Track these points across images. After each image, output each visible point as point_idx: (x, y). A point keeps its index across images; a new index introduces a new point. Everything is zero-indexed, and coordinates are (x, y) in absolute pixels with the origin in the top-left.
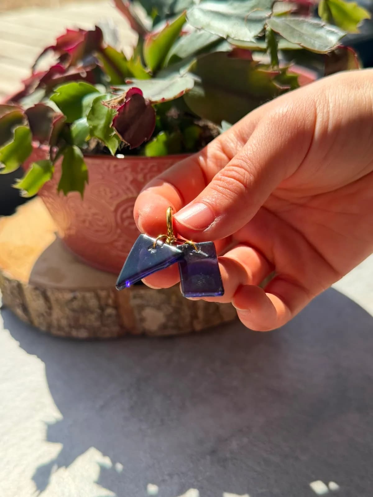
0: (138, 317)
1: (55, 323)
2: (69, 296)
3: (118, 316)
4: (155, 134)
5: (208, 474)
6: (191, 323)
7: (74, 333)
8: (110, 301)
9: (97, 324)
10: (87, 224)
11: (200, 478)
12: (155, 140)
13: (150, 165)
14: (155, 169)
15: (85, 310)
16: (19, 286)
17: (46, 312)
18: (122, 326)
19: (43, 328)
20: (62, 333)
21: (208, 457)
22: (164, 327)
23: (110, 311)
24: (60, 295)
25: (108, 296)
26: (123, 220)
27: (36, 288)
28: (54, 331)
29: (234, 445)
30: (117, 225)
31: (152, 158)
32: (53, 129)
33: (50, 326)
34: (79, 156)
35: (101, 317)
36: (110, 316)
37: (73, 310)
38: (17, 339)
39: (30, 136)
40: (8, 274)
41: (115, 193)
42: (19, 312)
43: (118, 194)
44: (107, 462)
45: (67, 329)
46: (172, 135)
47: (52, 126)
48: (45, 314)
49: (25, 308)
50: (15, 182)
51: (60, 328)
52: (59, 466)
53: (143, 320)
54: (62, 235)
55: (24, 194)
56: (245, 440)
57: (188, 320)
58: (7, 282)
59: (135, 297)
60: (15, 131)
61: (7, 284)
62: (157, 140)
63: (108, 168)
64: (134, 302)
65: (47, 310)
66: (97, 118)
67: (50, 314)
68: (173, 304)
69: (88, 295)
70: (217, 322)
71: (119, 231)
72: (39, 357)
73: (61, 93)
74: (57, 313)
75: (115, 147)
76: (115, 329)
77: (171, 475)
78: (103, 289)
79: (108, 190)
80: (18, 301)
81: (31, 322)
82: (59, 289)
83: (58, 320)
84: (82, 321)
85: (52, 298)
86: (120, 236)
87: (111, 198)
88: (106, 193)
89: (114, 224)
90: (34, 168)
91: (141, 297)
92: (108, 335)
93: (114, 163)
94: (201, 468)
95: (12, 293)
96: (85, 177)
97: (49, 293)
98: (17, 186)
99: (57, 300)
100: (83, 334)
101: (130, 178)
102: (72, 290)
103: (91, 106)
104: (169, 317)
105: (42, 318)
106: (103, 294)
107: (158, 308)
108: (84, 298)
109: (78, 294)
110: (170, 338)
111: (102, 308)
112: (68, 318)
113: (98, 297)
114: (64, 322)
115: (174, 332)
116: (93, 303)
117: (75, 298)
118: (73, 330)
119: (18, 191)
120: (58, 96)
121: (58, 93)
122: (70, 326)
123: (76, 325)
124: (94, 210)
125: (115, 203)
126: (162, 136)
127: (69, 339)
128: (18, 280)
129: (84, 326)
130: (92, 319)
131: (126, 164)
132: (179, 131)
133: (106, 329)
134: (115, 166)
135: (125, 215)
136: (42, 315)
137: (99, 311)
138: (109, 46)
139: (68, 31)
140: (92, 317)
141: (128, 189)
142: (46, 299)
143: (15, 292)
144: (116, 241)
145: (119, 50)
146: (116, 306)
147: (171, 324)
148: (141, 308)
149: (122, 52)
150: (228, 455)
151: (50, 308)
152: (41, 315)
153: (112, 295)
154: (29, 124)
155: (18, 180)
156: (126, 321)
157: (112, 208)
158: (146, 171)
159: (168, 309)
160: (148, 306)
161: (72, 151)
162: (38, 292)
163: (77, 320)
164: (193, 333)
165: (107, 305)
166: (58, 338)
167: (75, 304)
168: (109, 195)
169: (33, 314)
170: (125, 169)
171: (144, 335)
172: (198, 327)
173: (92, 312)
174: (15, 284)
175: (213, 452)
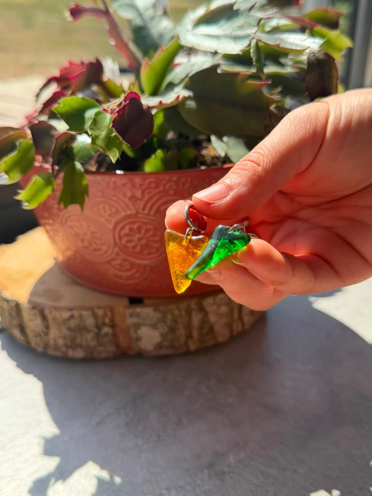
0: (134, 336)
1: (52, 342)
2: (66, 315)
3: (115, 335)
4: (153, 151)
5: (206, 487)
6: (186, 343)
7: (71, 353)
8: (107, 320)
9: (93, 343)
10: (86, 243)
11: (198, 492)
12: (153, 156)
13: (148, 181)
14: (153, 185)
15: (82, 329)
16: (18, 306)
17: (43, 331)
18: (118, 346)
19: (40, 349)
20: (58, 354)
21: (206, 471)
22: (159, 346)
23: (106, 330)
24: (57, 314)
25: (105, 315)
26: (120, 238)
27: (34, 308)
28: (51, 352)
29: (232, 459)
30: (115, 244)
31: (151, 174)
32: (56, 144)
33: (46, 346)
34: (80, 170)
35: (98, 335)
36: (106, 335)
37: (70, 329)
38: (14, 360)
39: (33, 151)
40: (7, 295)
41: (114, 210)
42: (17, 333)
43: (117, 212)
44: (105, 475)
45: (64, 349)
46: (170, 153)
47: (54, 141)
48: (42, 334)
49: (22, 329)
50: (17, 194)
51: (57, 348)
52: (57, 480)
53: (138, 339)
54: (61, 258)
55: (26, 206)
56: (242, 455)
57: (183, 339)
58: (6, 303)
59: (131, 315)
60: (19, 144)
61: (5, 305)
62: (155, 157)
63: (108, 184)
64: (130, 321)
65: (45, 330)
66: (99, 129)
67: (47, 334)
68: (169, 322)
69: (85, 313)
70: (211, 343)
71: (116, 249)
72: (35, 376)
73: (64, 105)
74: (54, 333)
75: (115, 156)
76: (112, 349)
77: (168, 489)
78: (100, 308)
79: (107, 207)
80: (16, 322)
81: (28, 342)
82: (56, 308)
83: (55, 340)
84: (78, 341)
85: (50, 317)
86: (117, 255)
87: (110, 215)
88: (105, 211)
89: (112, 243)
90: (37, 179)
91: (138, 315)
92: (103, 355)
93: (114, 179)
94: (199, 482)
95: (10, 314)
96: (85, 191)
97: (47, 312)
98: (18, 198)
99: (54, 319)
100: (79, 354)
101: (129, 194)
102: (71, 309)
103: (93, 117)
104: (164, 336)
105: (38, 338)
106: (100, 312)
107: (154, 326)
108: (81, 316)
109: (76, 313)
110: (165, 358)
111: (99, 328)
112: (64, 337)
113: (95, 316)
114: (61, 342)
115: (169, 352)
116: (90, 321)
117: (72, 317)
118: (70, 349)
119: (19, 203)
120: (62, 107)
121: (61, 104)
122: (67, 347)
123: (73, 344)
124: (93, 229)
125: (114, 220)
126: (159, 153)
127: (65, 360)
128: (17, 300)
129: (80, 346)
130: (89, 338)
131: (125, 180)
132: (176, 150)
133: (102, 349)
134: (115, 182)
135: (122, 233)
136: (40, 335)
137: (96, 330)
138: (109, 80)
139: (71, 63)
140: (89, 336)
141: (127, 205)
142: (44, 317)
143: (14, 313)
144: (113, 260)
145: (119, 84)
146: (113, 325)
147: (166, 343)
148: (137, 326)
149: (121, 86)
150: (226, 469)
151: (47, 327)
152: (38, 335)
153: (109, 313)
154: (32, 139)
155: (20, 191)
156: (122, 341)
157: (111, 227)
158: (144, 187)
159: (163, 328)
160: (145, 325)
161: (74, 166)
162: (35, 311)
163: (73, 339)
164: (188, 353)
165: (104, 324)
166: (54, 359)
167: (72, 323)
168: (108, 212)
169: (30, 335)
170: (124, 185)
171: (140, 355)
172: (193, 347)
173: (88, 331)
174: (13, 304)
175: (211, 466)
